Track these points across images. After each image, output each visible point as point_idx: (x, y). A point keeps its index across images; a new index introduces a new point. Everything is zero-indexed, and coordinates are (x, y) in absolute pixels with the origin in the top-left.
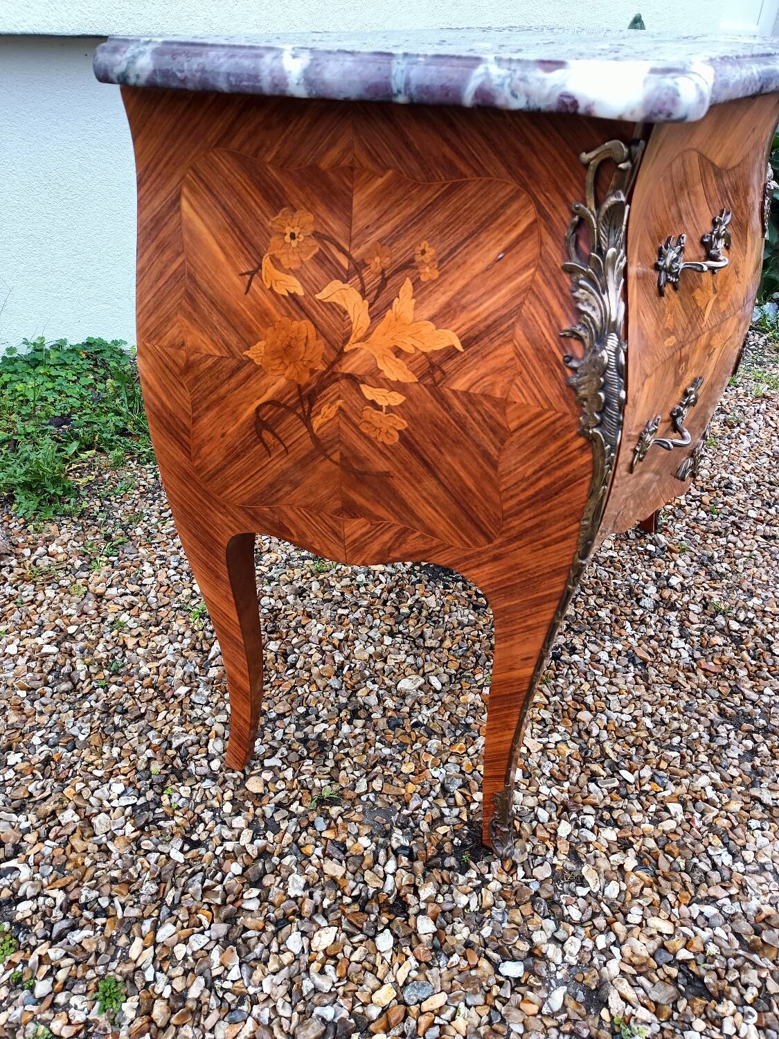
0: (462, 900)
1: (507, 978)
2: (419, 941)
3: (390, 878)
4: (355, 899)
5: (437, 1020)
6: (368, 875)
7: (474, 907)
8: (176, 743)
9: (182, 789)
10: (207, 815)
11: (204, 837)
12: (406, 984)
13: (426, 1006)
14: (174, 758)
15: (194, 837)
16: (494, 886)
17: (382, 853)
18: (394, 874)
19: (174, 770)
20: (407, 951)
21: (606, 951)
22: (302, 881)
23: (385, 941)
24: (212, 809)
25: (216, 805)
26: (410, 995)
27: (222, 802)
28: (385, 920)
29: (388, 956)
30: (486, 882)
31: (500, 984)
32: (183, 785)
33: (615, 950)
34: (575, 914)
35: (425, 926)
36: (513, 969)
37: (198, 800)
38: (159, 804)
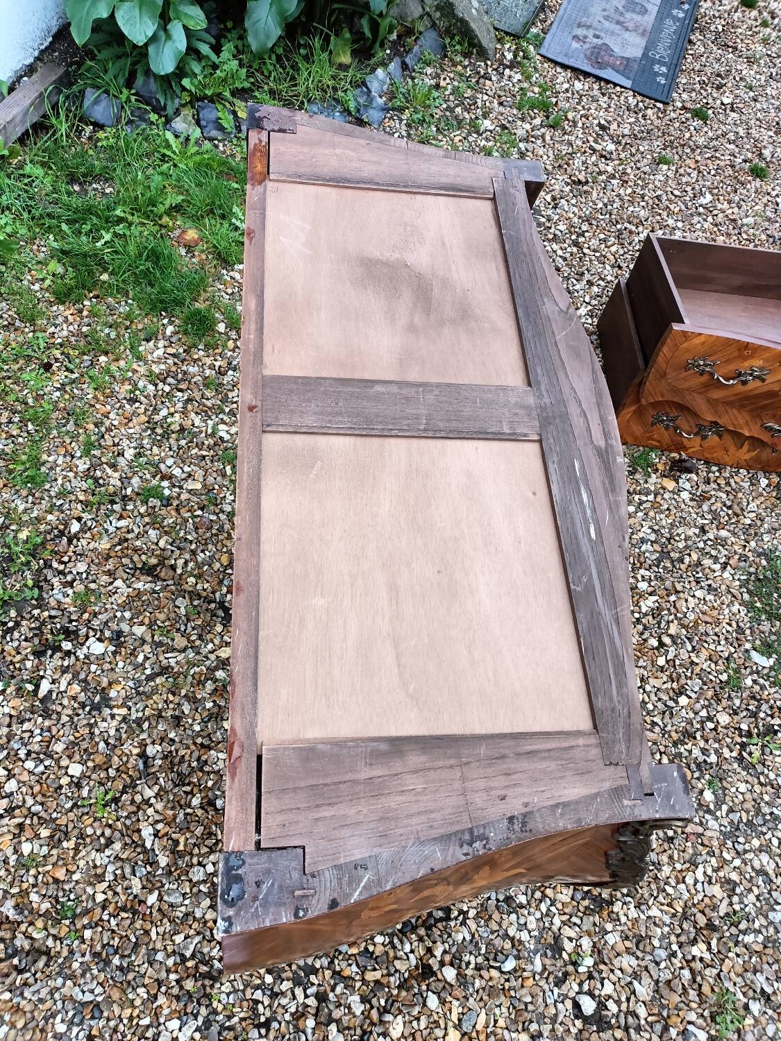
0: (460, 937)
1: (509, 972)
2: (451, 986)
3: (411, 956)
4: (399, 987)
5: (489, 1030)
6: (398, 964)
7: (468, 938)
8: (188, 954)
9: (223, 988)
10: (258, 995)
11: (268, 1014)
12: (460, 1020)
13: (479, 1027)
14: (196, 967)
15: (263, 1019)
16: (472, 913)
17: (396, 940)
18: (412, 951)
19: (205, 976)
20: (449, 999)
21: (548, 913)
22: (357, 998)
23: (433, 1002)
24: (257, 987)
25: (258, 982)
26: (466, 1027)
27: (260, 977)
28: (424, 988)
29: (440, 1010)
30: (465, 913)
31: (508, 980)
32: (222, 984)
33: (553, 909)
34: (522, 899)
35: (450, 974)
36: (509, 965)
37: (241, 987)
38: (215, 1012)
